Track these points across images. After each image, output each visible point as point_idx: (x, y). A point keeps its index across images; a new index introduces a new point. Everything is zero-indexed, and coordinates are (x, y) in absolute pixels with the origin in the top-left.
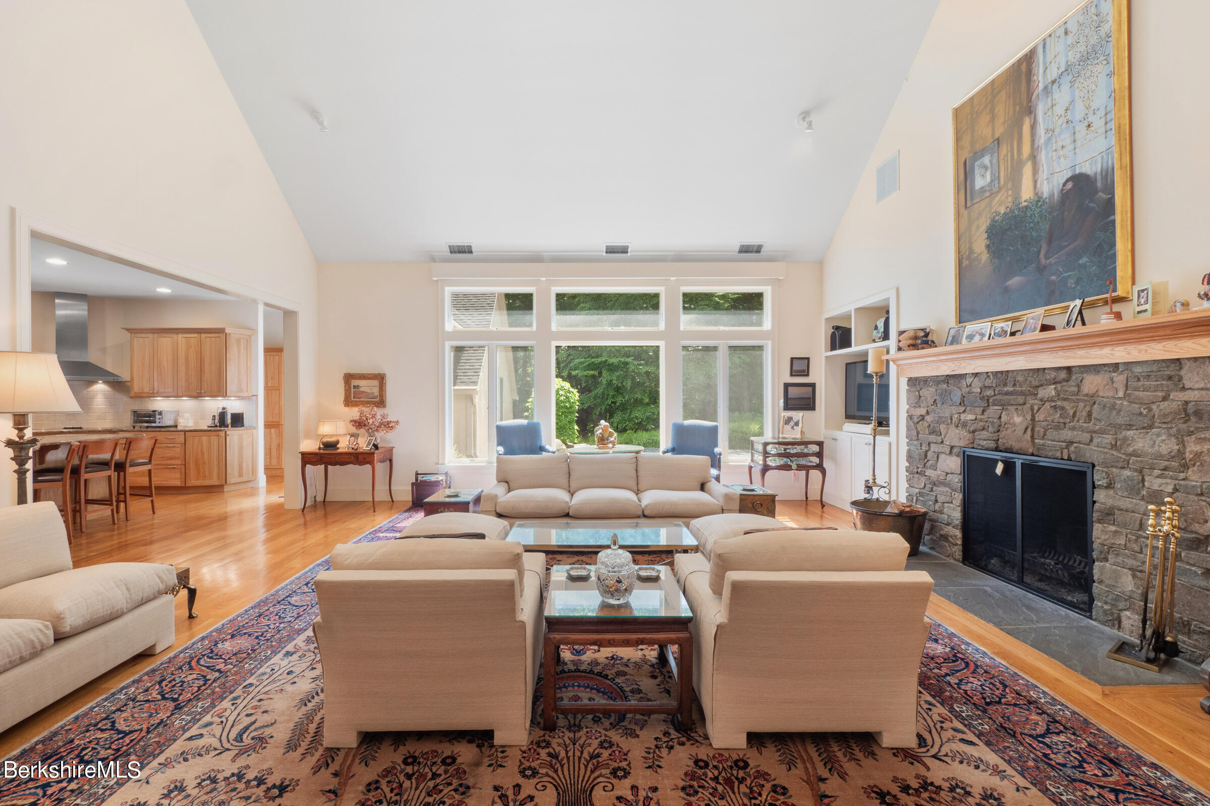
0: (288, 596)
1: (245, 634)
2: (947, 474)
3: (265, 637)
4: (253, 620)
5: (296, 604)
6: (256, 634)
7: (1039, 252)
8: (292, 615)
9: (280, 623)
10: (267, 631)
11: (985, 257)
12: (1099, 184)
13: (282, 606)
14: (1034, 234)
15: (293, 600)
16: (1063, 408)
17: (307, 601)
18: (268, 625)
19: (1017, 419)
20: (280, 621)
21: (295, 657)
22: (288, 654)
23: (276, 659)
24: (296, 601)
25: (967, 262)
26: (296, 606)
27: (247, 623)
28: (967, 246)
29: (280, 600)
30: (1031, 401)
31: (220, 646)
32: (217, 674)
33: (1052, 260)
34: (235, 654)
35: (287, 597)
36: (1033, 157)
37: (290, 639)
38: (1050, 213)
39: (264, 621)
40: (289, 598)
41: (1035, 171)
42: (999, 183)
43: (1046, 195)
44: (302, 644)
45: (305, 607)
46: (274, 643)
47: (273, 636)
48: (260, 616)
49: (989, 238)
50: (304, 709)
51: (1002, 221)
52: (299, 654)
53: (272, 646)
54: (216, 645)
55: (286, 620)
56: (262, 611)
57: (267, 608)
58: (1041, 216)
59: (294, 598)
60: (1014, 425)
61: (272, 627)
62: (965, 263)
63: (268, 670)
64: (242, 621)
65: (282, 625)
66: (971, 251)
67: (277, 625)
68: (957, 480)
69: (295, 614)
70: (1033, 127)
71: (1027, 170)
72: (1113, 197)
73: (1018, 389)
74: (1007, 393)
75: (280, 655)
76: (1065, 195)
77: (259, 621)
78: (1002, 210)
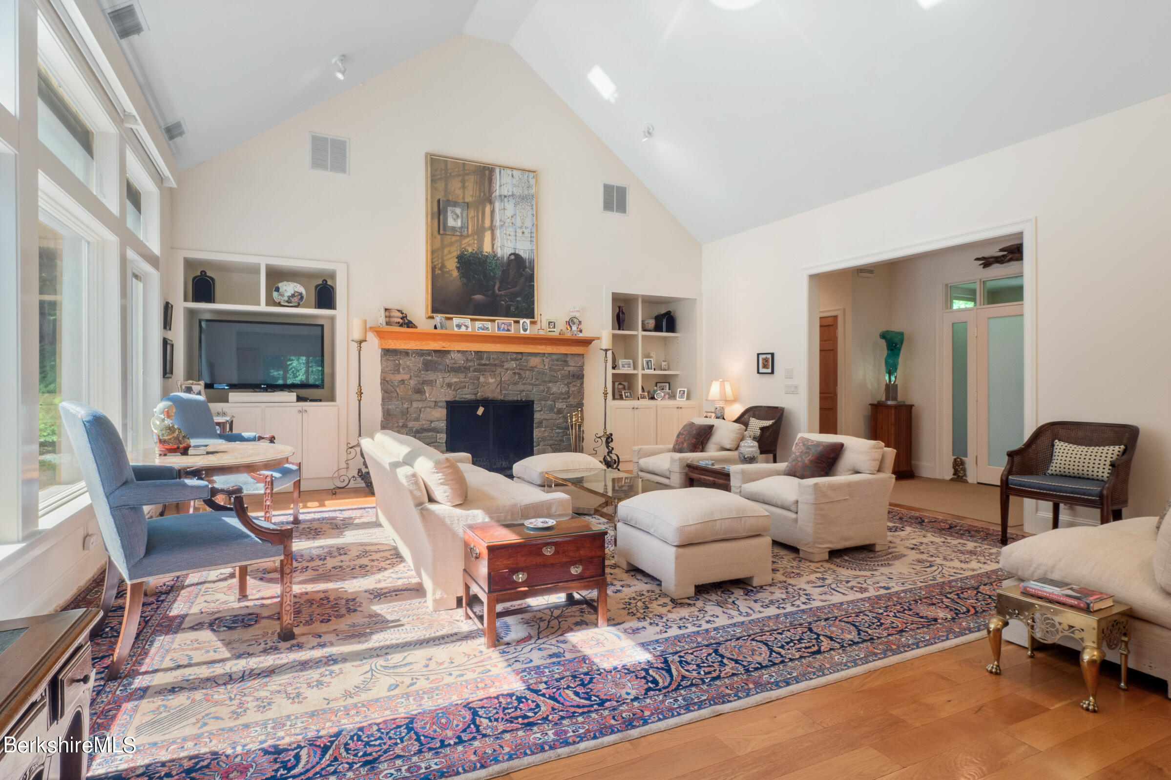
0: (855, 643)
1: (922, 617)
2: (432, 422)
3: (902, 607)
4: (911, 630)
5: (852, 628)
6: (911, 613)
7: (494, 286)
8: (865, 617)
9: (882, 614)
10: (899, 612)
11: (455, 273)
12: (527, 264)
13: (870, 632)
14: (492, 274)
15: (853, 636)
16: (519, 374)
17: (836, 627)
18: (896, 617)
19: (491, 380)
20: (880, 616)
21: (882, 585)
22: (887, 588)
23: (897, 589)
24: (850, 633)
25: (440, 272)
26: (854, 625)
27: (918, 628)
28: (440, 261)
29: (869, 644)
30: (499, 370)
31: (949, 617)
32: (949, 596)
33: (502, 293)
34: (934, 604)
35: (858, 643)
36: (492, 229)
37: (879, 598)
38: (502, 267)
39: (898, 623)
40: (857, 640)
41: (493, 238)
42: (468, 231)
43: (499, 255)
44: (871, 589)
45: (845, 619)
46: (895, 599)
47: (894, 605)
48: (902, 631)
49: (458, 262)
50: (890, 562)
51: (470, 257)
52: (878, 585)
53: (899, 598)
54: (953, 619)
55: (874, 615)
56: (897, 636)
57: (890, 638)
58: (496, 266)
59: (850, 637)
60: (489, 383)
61: (893, 614)
62: (437, 272)
63: (906, 585)
64: (924, 633)
65: (881, 611)
66: (443, 266)
67: (885, 614)
68: (443, 425)
69: (862, 616)
70: (493, 212)
71: (488, 235)
72: (533, 274)
73: (492, 361)
74: (484, 365)
75: (893, 590)
76: (510, 261)
77: (905, 626)
78: (470, 250)
